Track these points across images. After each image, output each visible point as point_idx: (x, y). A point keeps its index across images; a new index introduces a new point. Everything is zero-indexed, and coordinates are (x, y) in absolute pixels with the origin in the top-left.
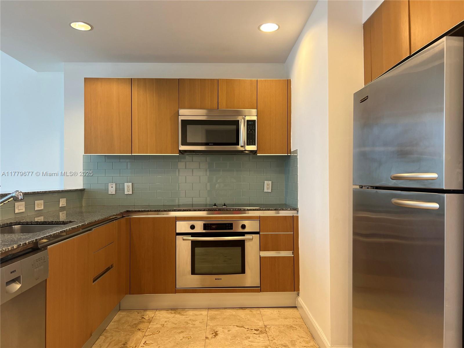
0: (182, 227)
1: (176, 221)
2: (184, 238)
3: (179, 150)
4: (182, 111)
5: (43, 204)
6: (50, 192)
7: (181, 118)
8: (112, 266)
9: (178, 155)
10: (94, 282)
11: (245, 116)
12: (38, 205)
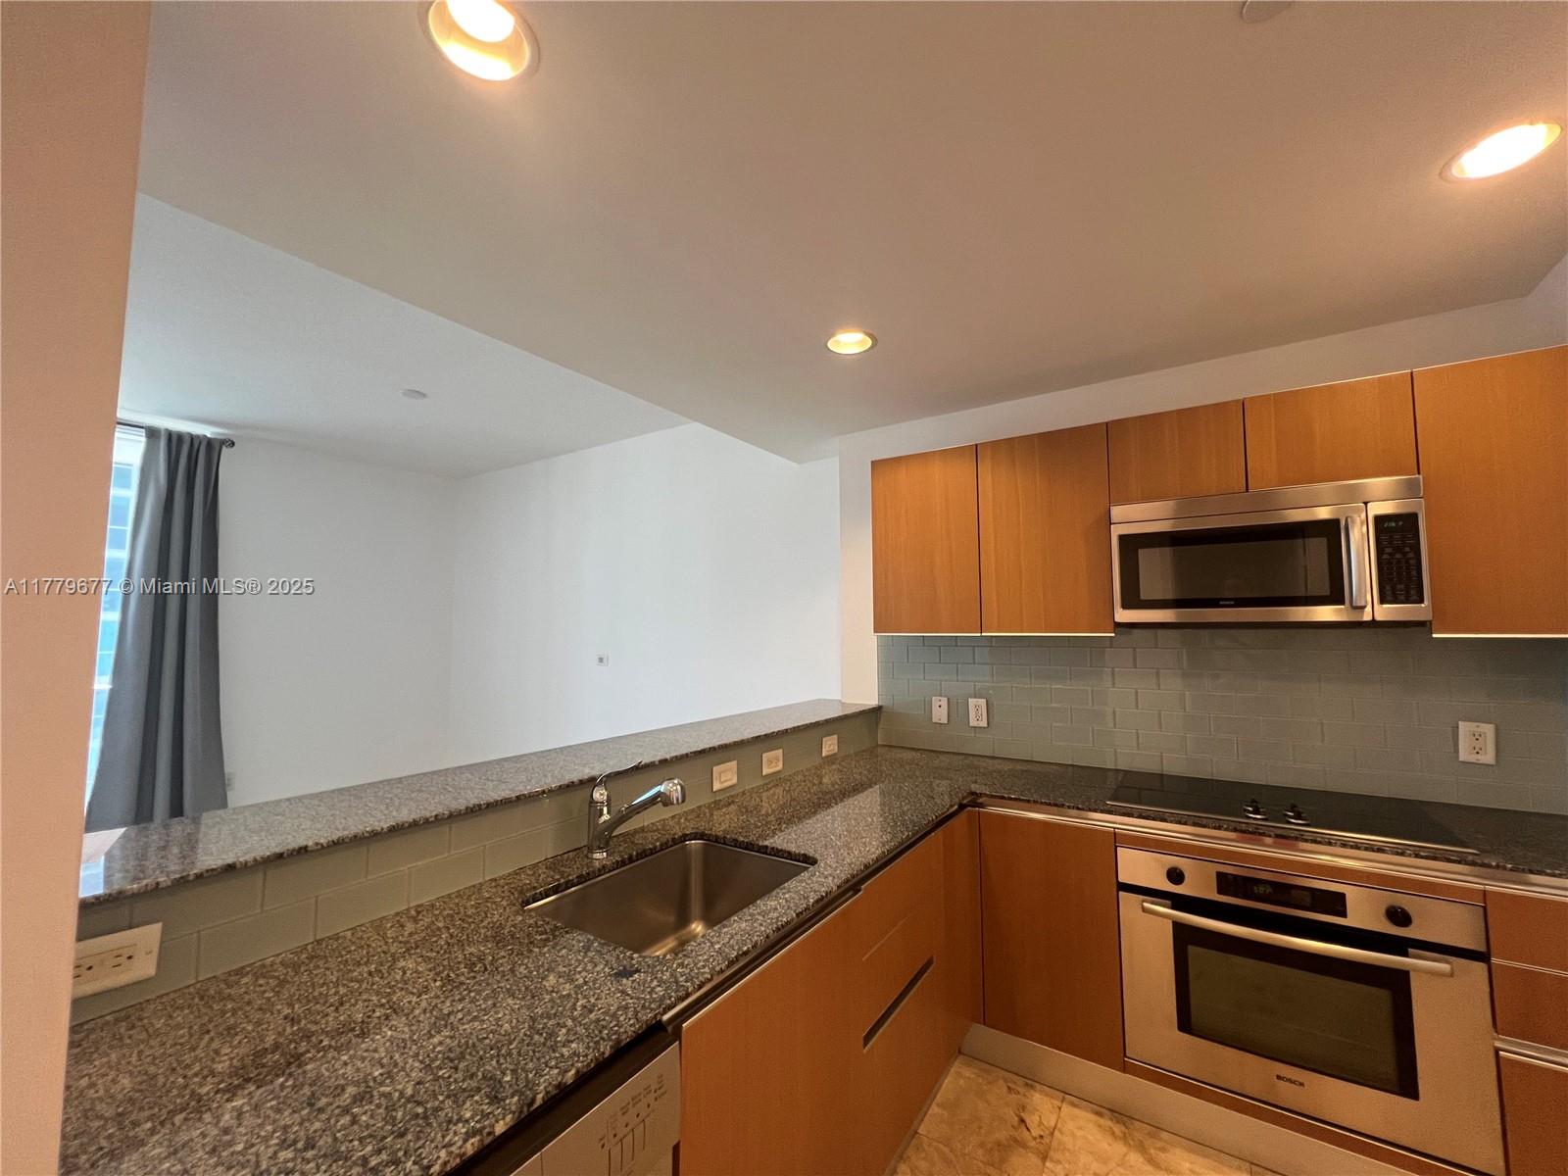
0: (1137, 867)
1: (1116, 847)
2: (1145, 904)
3: (1115, 623)
4: (1118, 512)
5: (781, 758)
6: (796, 730)
7: (1116, 531)
8: (929, 963)
9: (1113, 635)
10: (866, 1043)
11: (1366, 503)
12: (770, 762)
